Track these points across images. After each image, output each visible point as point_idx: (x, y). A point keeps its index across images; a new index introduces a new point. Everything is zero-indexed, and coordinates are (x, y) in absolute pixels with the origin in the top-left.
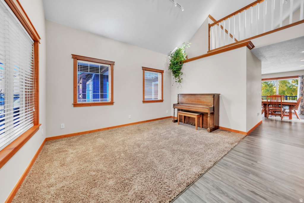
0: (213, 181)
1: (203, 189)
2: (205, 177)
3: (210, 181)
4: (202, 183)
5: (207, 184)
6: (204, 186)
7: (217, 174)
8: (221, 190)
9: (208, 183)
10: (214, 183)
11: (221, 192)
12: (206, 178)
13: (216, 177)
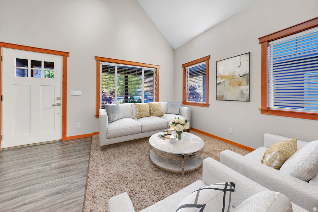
0: (73, 192)
1: (77, 180)
2: (83, 188)
3: (75, 190)
4: (80, 182)
5: (76, 185)
6: (77, 182)
7: (72, 205)
8: (60, 193)
9: (76, 187)
10: (70, 191)
11: (59, 192)
12: (81, 188)
13: (70, 200)
